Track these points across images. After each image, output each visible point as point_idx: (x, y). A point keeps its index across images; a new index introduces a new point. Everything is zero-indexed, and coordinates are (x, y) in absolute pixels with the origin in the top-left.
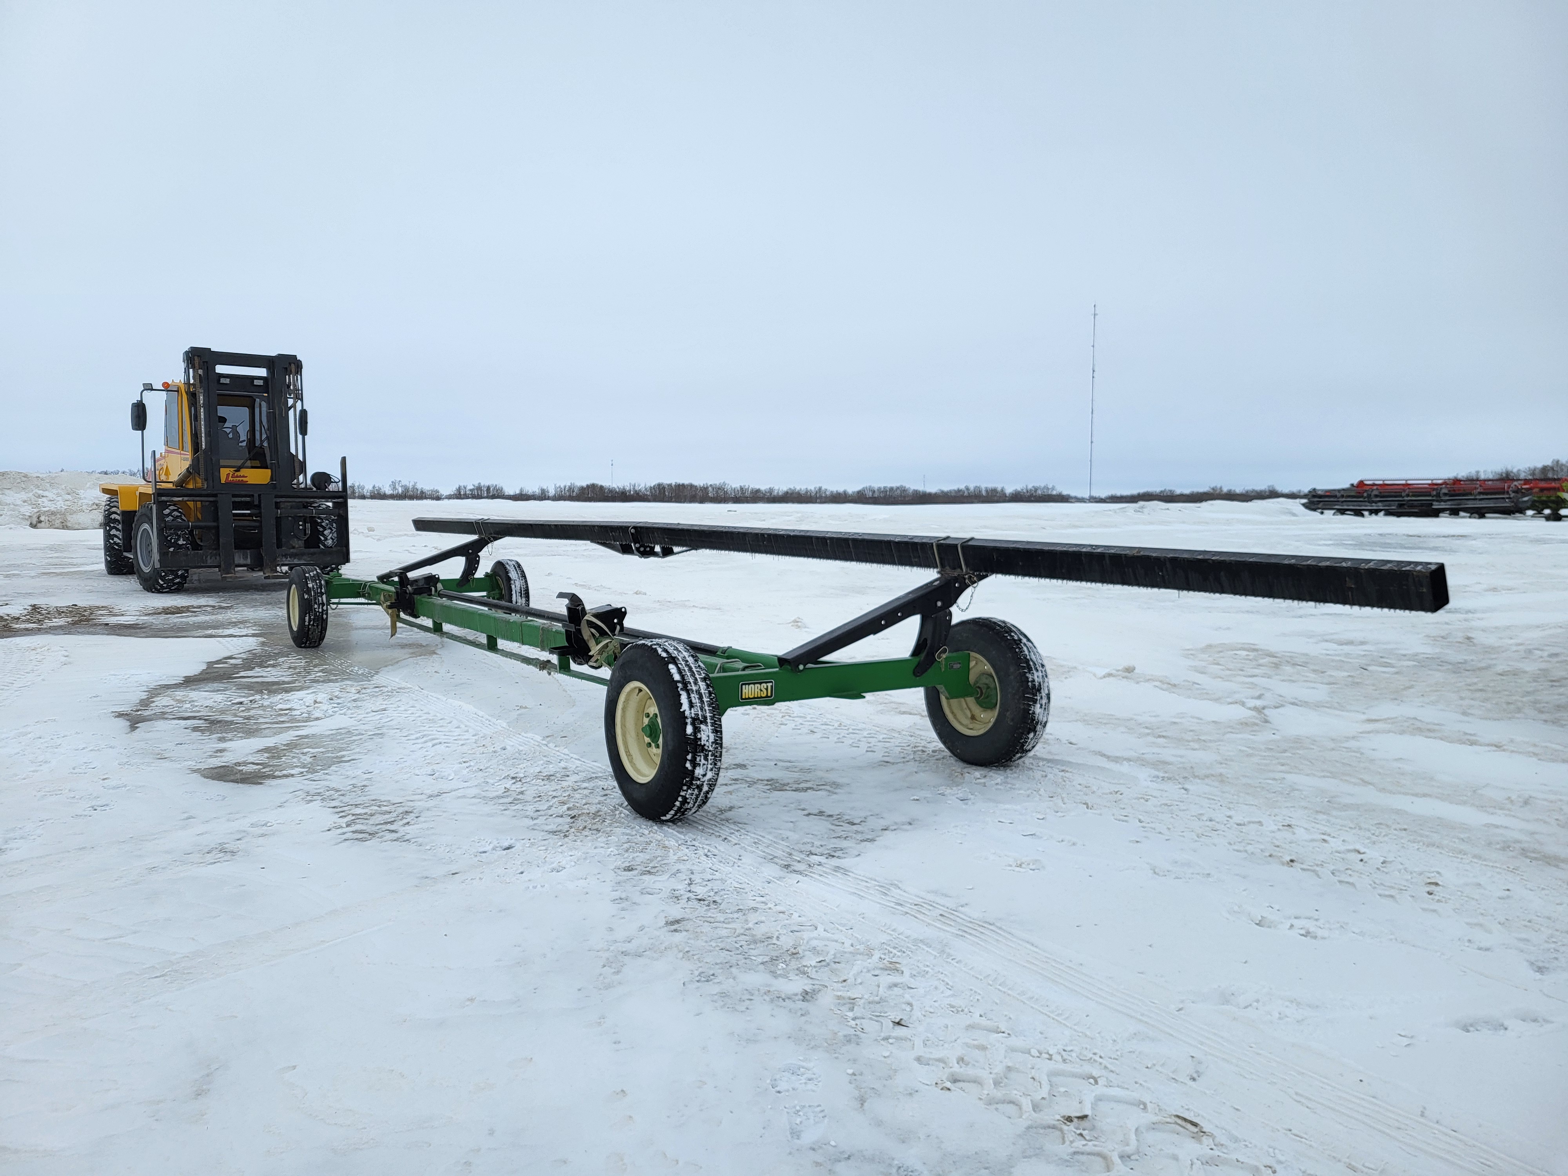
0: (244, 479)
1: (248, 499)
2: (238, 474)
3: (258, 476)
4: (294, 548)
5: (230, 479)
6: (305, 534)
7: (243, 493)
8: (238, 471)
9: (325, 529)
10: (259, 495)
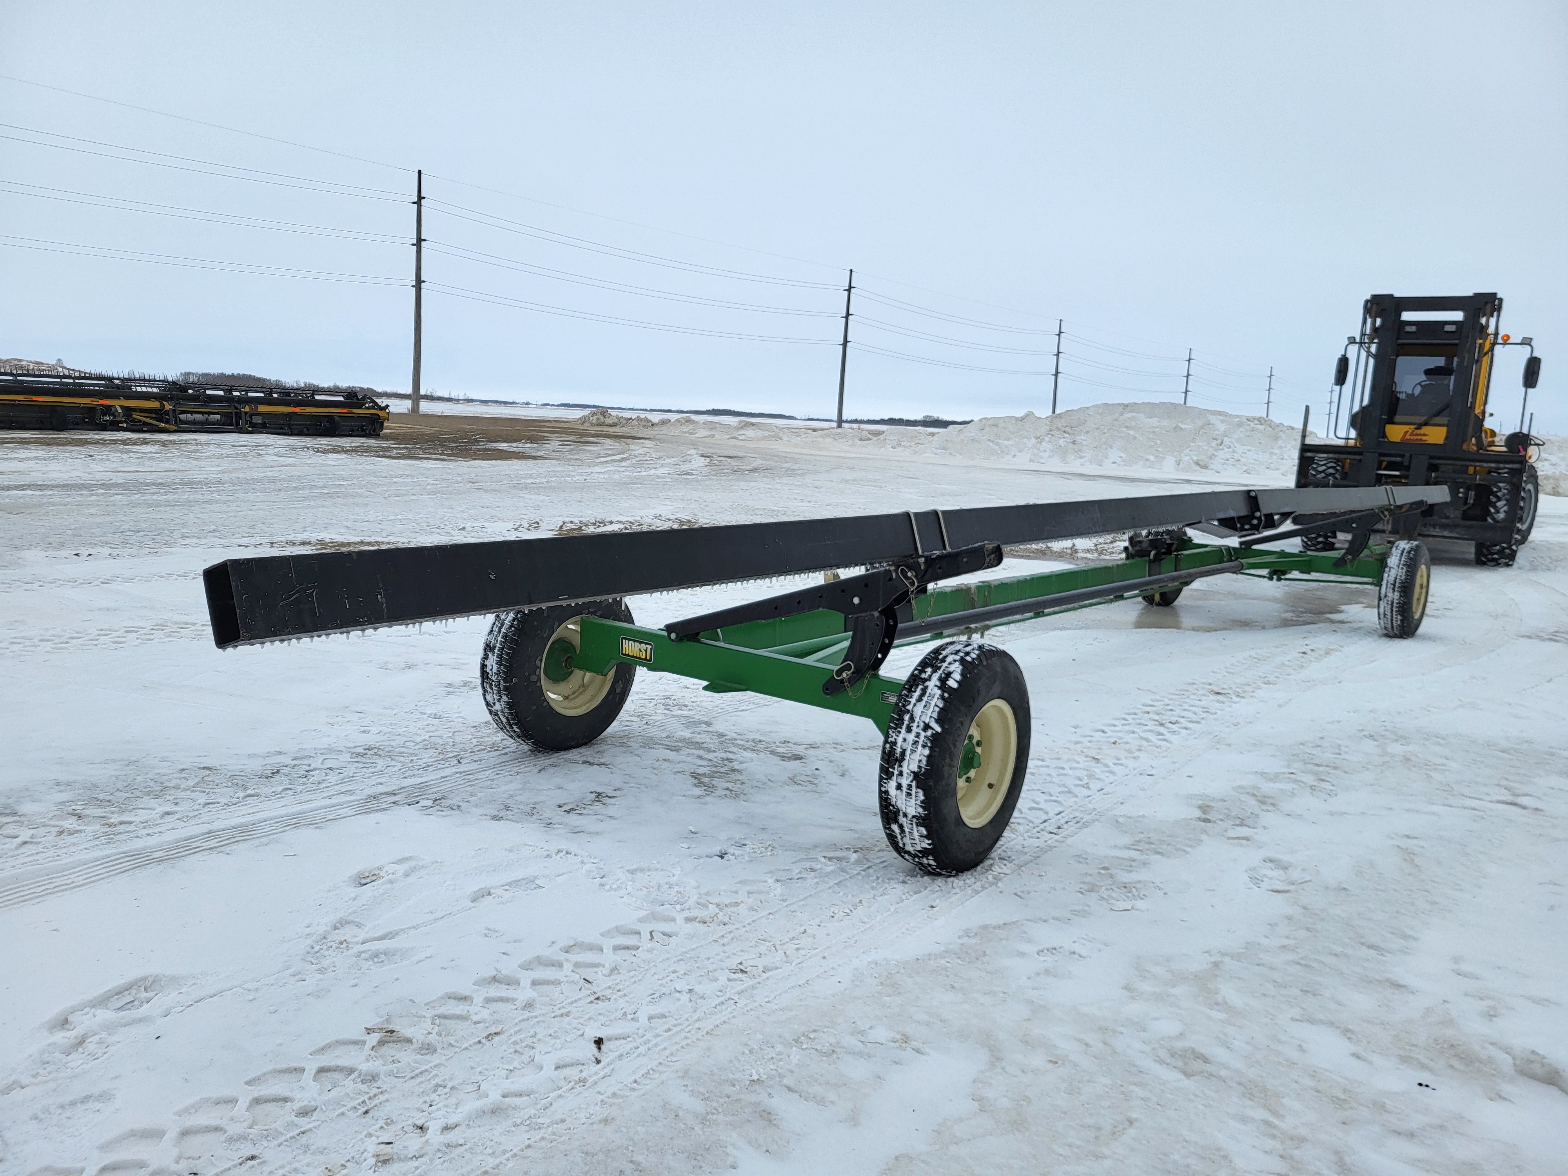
0: (1424, 438)
1: (1399, 459)
2: (1418, 432)
3: (1436, 435)
4: (1447, 518)
5: (1408, 437)
6: (1466, 503)
7: (1393, 452)
8: (1419, 428)
9: (1499, 499)
10: (1411, 456)
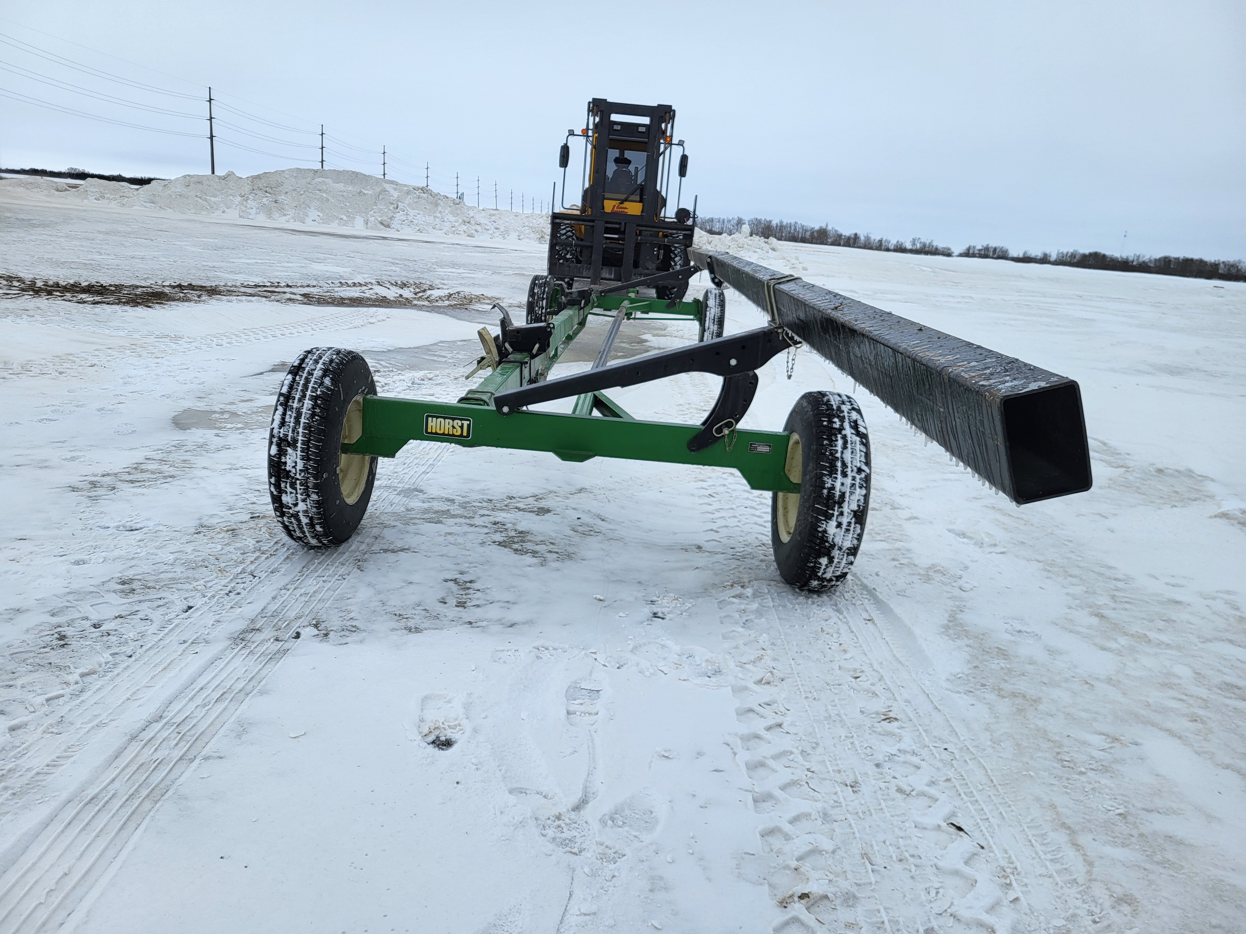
0: (626, 211)
1: (617, 226)
2: (622, 206)
3: (634, 208)
4: (648, 269)
5: (615, 209)
6: (658, 259)
7: (613, 220)
8: (622, 203)
9: (676, 256)
10: (625, 224)
